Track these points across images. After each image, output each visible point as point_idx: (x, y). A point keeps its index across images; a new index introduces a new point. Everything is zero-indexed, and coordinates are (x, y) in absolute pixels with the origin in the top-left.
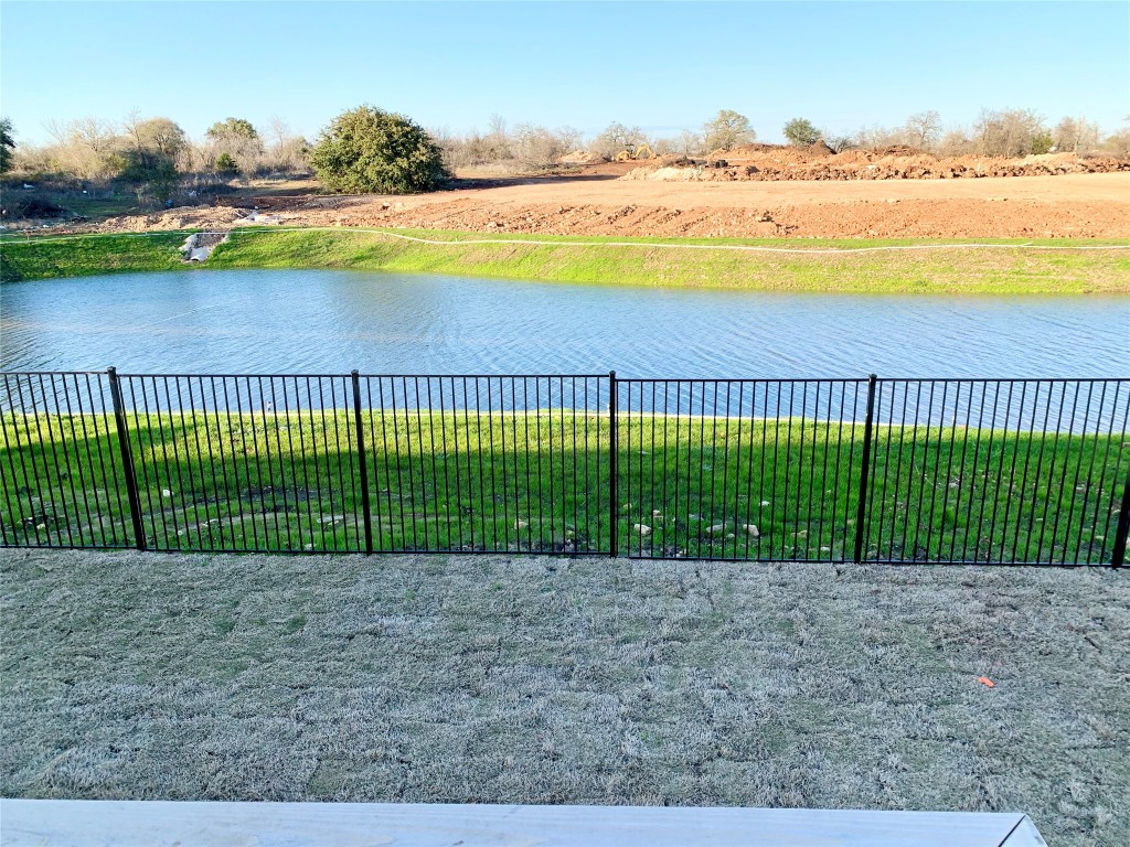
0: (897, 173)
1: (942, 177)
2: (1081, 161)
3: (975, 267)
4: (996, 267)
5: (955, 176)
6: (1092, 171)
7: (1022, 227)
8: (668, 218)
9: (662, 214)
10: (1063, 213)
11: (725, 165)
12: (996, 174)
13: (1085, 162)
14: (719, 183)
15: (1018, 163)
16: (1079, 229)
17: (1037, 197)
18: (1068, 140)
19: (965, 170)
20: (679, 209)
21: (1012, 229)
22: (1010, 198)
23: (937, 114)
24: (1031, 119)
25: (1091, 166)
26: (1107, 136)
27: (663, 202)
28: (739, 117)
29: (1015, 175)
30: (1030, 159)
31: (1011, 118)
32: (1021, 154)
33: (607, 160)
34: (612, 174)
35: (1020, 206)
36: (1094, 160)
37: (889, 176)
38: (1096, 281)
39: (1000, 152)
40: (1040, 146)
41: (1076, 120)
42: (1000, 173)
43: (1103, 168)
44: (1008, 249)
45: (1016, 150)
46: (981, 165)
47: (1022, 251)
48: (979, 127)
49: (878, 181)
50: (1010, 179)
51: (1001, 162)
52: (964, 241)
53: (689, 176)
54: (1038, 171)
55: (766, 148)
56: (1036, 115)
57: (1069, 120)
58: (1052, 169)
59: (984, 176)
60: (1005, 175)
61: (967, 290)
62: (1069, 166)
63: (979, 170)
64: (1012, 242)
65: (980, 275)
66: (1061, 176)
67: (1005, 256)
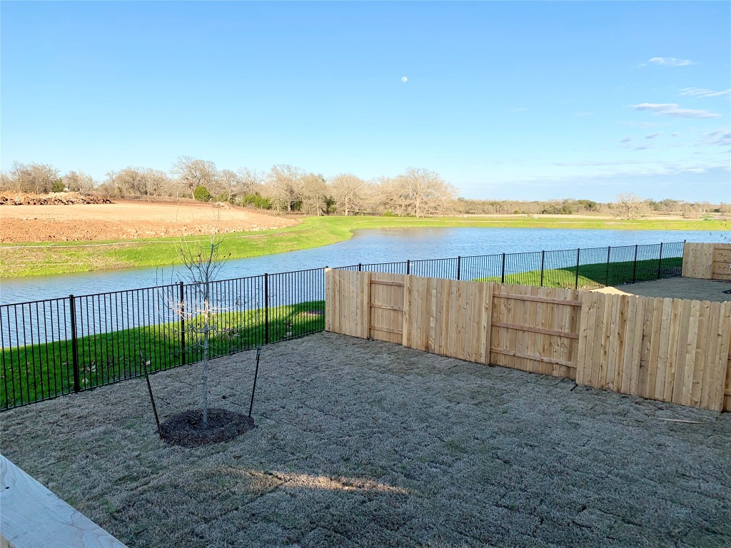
2: (82, 197)
3: (19, 261)
4: (34, 259)
5: (1, 203)
6: (88, 203)
7: (48, 235)
10: (73, 226)
12: (29, 203)
13: (84, 198)
15: (43, 197)
16: (82, 236)
17: (55, 217)
18: (75, 184)
19: (7, 200)
21: (41, 236)
22: (38, 218)
24: (50, 170)
25: (89, 201)
26: (100, 184)
29: (41, 204)
30: (52, 195)
31: (35, 168)
32: (46, 191)
35: (46, 223)
36: (90, 197)
38: (95, 264)
39: (32, 190)
40: (58, 187)
41: (78, 173)
42: (32, 202)
43: (96, 202)
44: (39, 248)
45: (42, 189)
46: (19, 197)
47: (49, 249)
48: (15, 173)
50: (38, 207)
51: (32, 196)
52: (9, 245)
54: (56, 202)
56: (53, 169)
57: (73, 173)
58: (65, 201)
59: (21, 204)
60: (35, 204)
61: (16, 275)
62: (75, 200)
63: (17, 200)
64: (42, 244)
65: (24, 266)
66: (71, 206)
67: (38, 253)
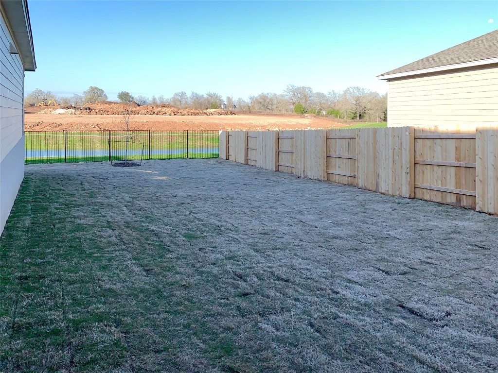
0: (154, 113)
1: (170, 115)
5: (175, 115)
8: (56, 126)
9: (55, 125)
11: (90, 109)
14: (84, 115)
20: (62, 123)
23: (185, 93)
27: (55, 121)
28: (100, 90)
32: (207, 109)
33: (32, 105)
34: (34, 111)
37: (151, 114)
42: (190, 114)
45: (206, 107)
49: (147, 116)
53: (70, 112)
55: (110, 103)
58: (208, 114)
